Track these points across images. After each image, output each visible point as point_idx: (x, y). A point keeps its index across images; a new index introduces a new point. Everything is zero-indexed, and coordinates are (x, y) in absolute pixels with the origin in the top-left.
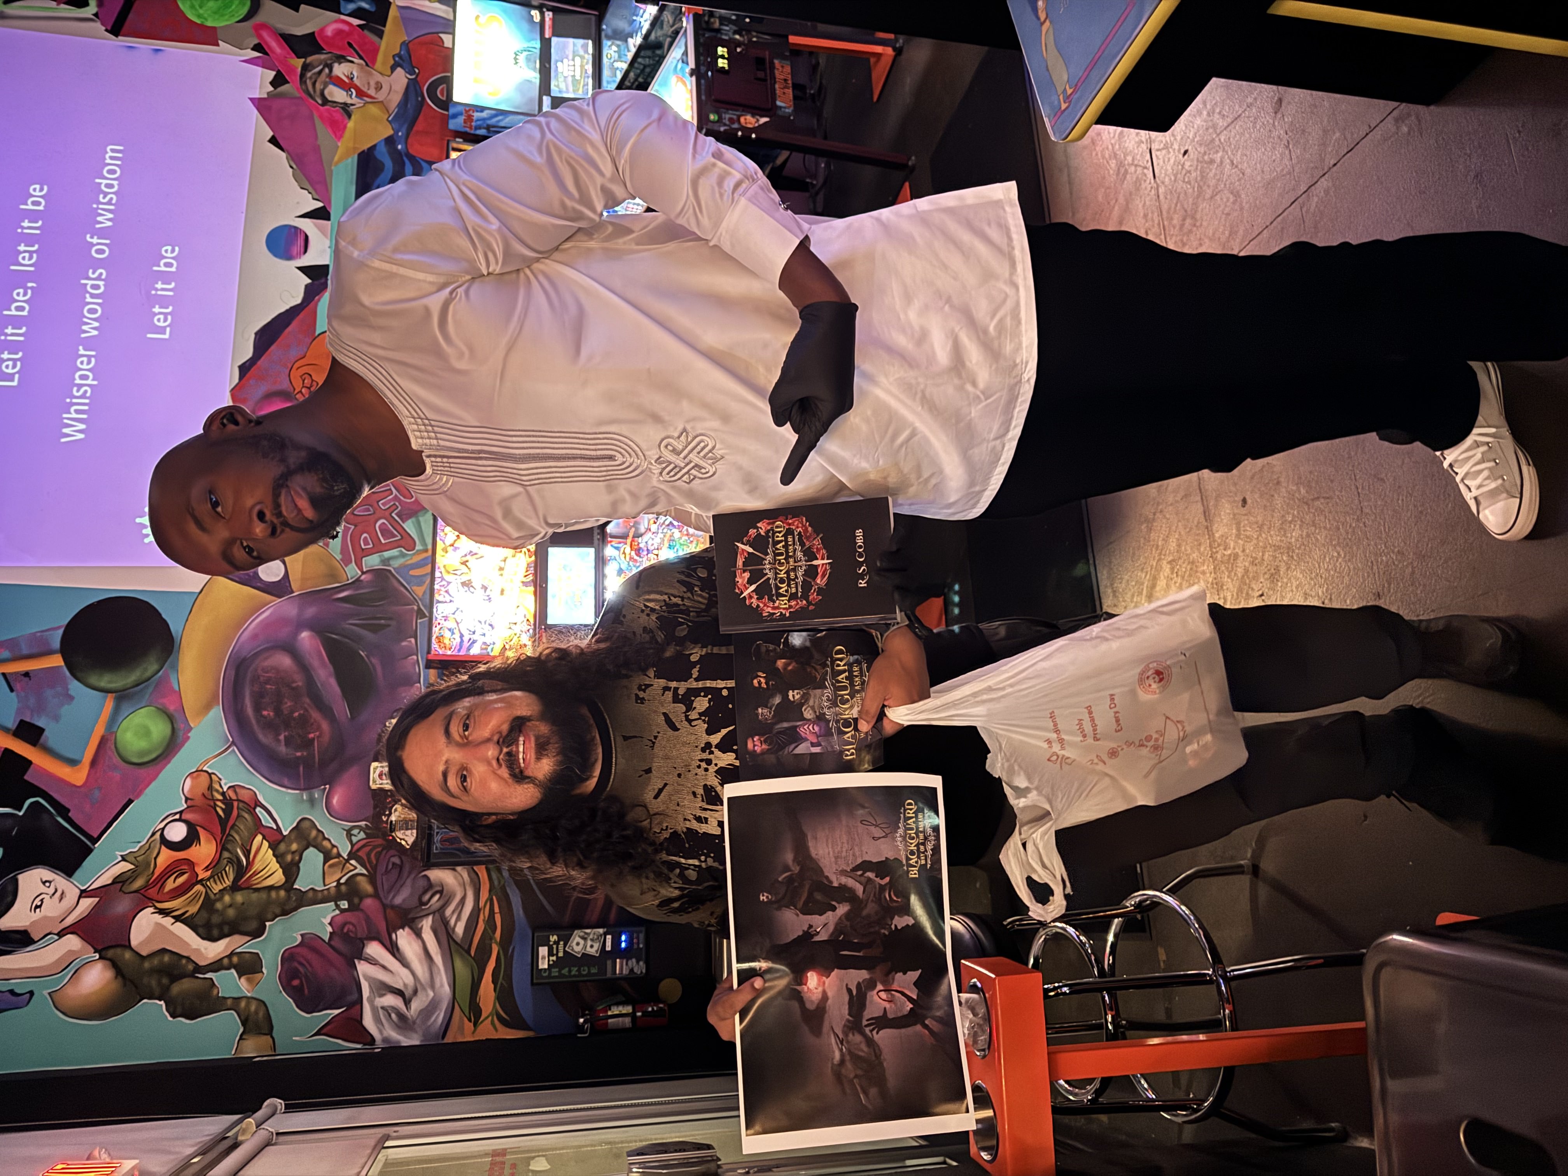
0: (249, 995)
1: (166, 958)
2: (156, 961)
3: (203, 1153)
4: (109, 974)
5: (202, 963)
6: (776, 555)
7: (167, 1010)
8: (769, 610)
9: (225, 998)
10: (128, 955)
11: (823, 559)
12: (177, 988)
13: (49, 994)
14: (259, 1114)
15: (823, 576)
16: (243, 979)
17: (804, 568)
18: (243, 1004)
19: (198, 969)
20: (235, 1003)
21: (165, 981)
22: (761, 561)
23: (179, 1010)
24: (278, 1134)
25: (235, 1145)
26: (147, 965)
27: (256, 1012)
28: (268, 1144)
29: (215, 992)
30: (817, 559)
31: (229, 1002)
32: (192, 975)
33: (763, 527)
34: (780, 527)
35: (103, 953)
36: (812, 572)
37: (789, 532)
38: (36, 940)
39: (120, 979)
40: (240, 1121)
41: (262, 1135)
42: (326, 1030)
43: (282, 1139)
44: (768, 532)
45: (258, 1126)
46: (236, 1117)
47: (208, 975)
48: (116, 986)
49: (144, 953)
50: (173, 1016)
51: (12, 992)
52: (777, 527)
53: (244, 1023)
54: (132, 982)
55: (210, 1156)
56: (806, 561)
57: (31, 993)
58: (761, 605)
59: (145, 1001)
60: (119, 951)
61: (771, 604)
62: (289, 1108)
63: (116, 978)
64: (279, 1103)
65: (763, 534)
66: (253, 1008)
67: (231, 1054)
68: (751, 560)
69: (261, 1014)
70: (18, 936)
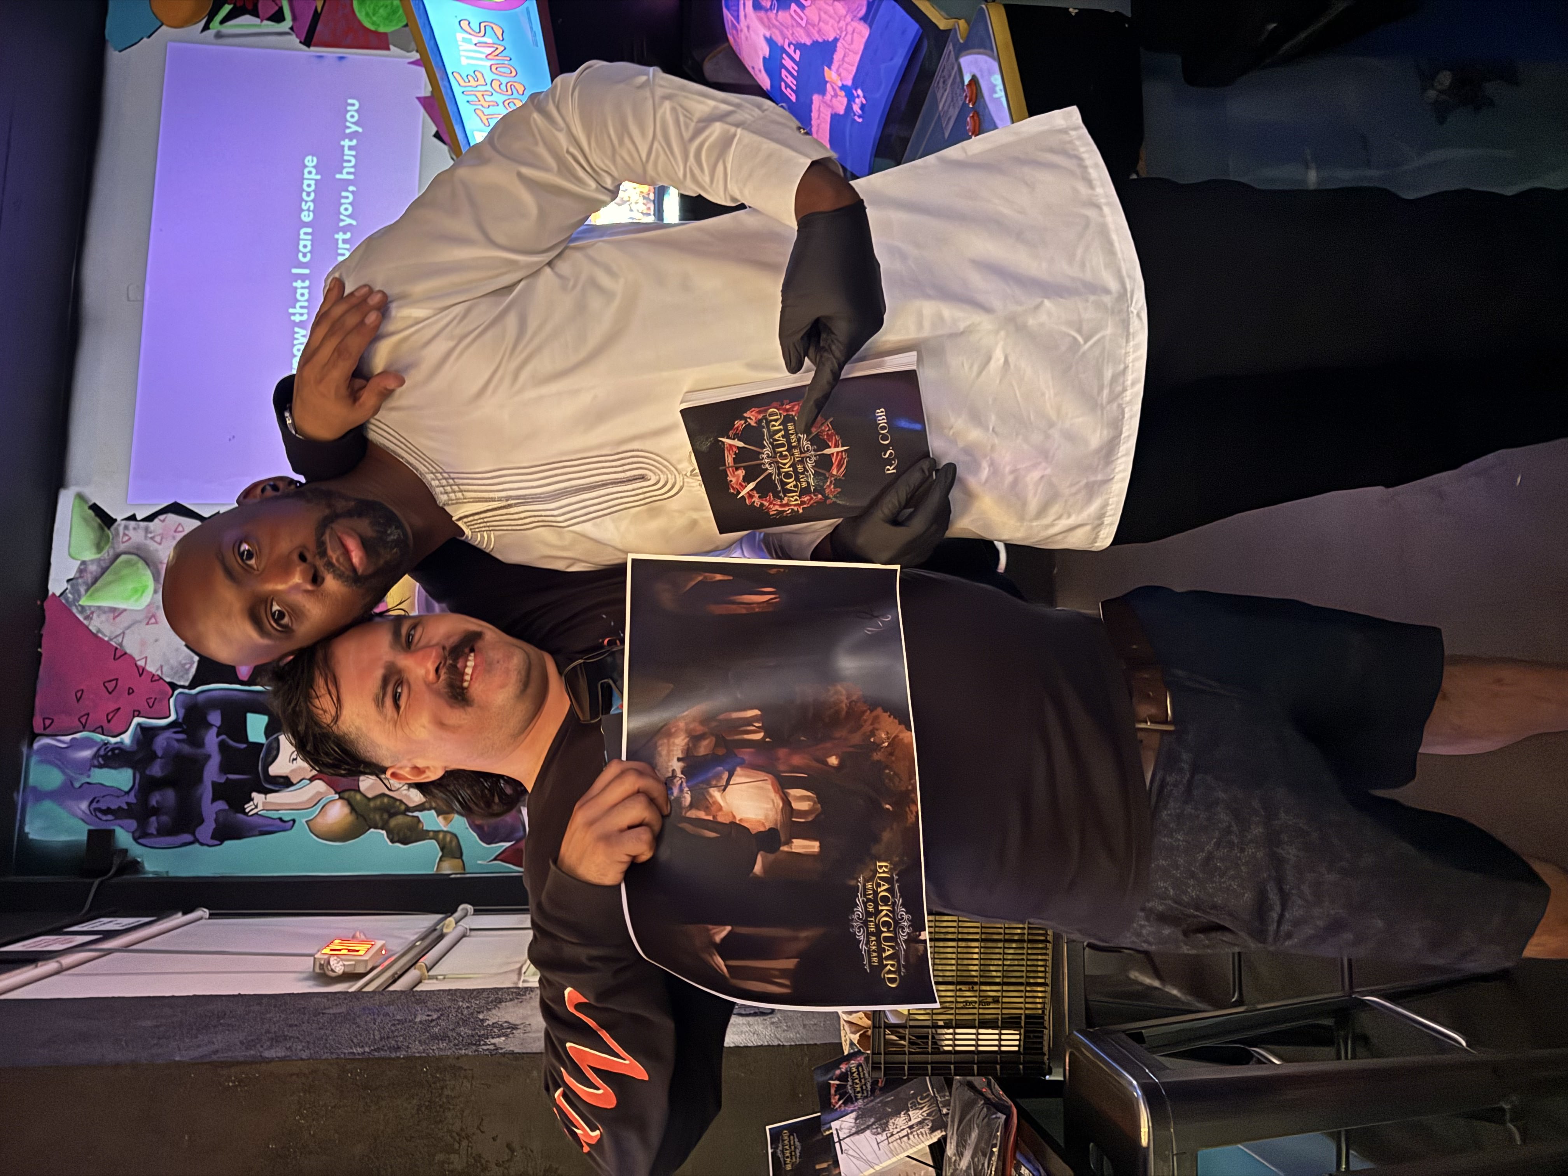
0: (445, 829)
1: (386, 800)
2: (378, 802)
3: (422, 939)
4: (346, 810)
5: (411, 805)
6: (775, 447)
7: (388, 837)
8: (777, 507)
9: (428, 831)
10: (358, 797)
11: (836, 446)
12: (393, 822)
13: (307, 822)
14: (457, 915)
15: (839, 466)
16: (440, 817)
17: (813, 459)
18: (441, 836)
19: (408, 809)
20: (435, 835)
21: (386, 816)
22: (756, 455)
23: (396, 839)
24: (471, 930)
25: (442, 936)
26: (372, 804)
27: (451, 841)
28: (464, 936)
29: (421, 826)
30: (830, 447)
31: (431, 834)
32: (404, 813)
33: (752, 416)
34: (776, 414)
35: (342, 795)
36: (824, 463)
37: (787, 420)
38: (295, 782)
39: (354, 813)
40: (445, 918)
41: (460, 930)
42: (502, 857)
43: (473, 933)
44: (759, 422)
45: (457, 923)
46: (440, 916)
47: (416, 814)
48: (351, 818)
49: (370, 796)
50: (392, 841)
51: (281, 819)
52: (771, 415)
53: (442, 849)
54: (362, 816)
55: (428, 941)
56: (814, 450)
57: (294, 821)
58: (766, 504)
59: (372, 830)
60: (352, 793)
61: (778, 502)
62: (477, 912)
63: (351, 813)
64: (470, 908)
65: (753, 424)
66: (448, 838)
67: (434, 871)
68: (741, 456)
69: (454, 843)
70: (282, 780)
